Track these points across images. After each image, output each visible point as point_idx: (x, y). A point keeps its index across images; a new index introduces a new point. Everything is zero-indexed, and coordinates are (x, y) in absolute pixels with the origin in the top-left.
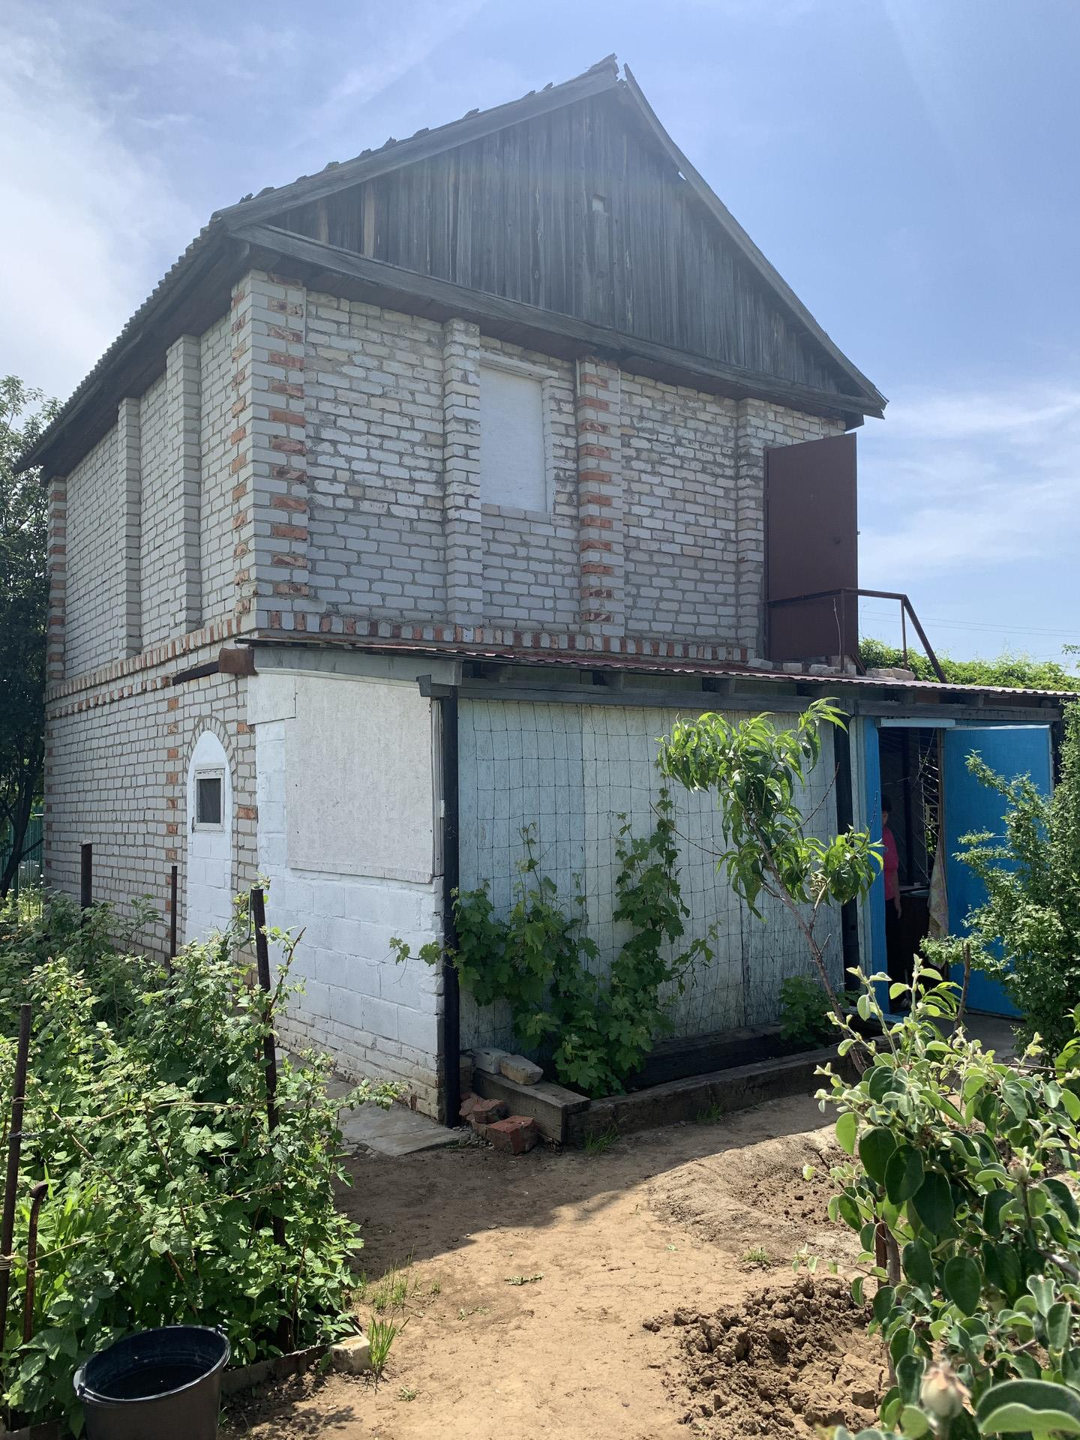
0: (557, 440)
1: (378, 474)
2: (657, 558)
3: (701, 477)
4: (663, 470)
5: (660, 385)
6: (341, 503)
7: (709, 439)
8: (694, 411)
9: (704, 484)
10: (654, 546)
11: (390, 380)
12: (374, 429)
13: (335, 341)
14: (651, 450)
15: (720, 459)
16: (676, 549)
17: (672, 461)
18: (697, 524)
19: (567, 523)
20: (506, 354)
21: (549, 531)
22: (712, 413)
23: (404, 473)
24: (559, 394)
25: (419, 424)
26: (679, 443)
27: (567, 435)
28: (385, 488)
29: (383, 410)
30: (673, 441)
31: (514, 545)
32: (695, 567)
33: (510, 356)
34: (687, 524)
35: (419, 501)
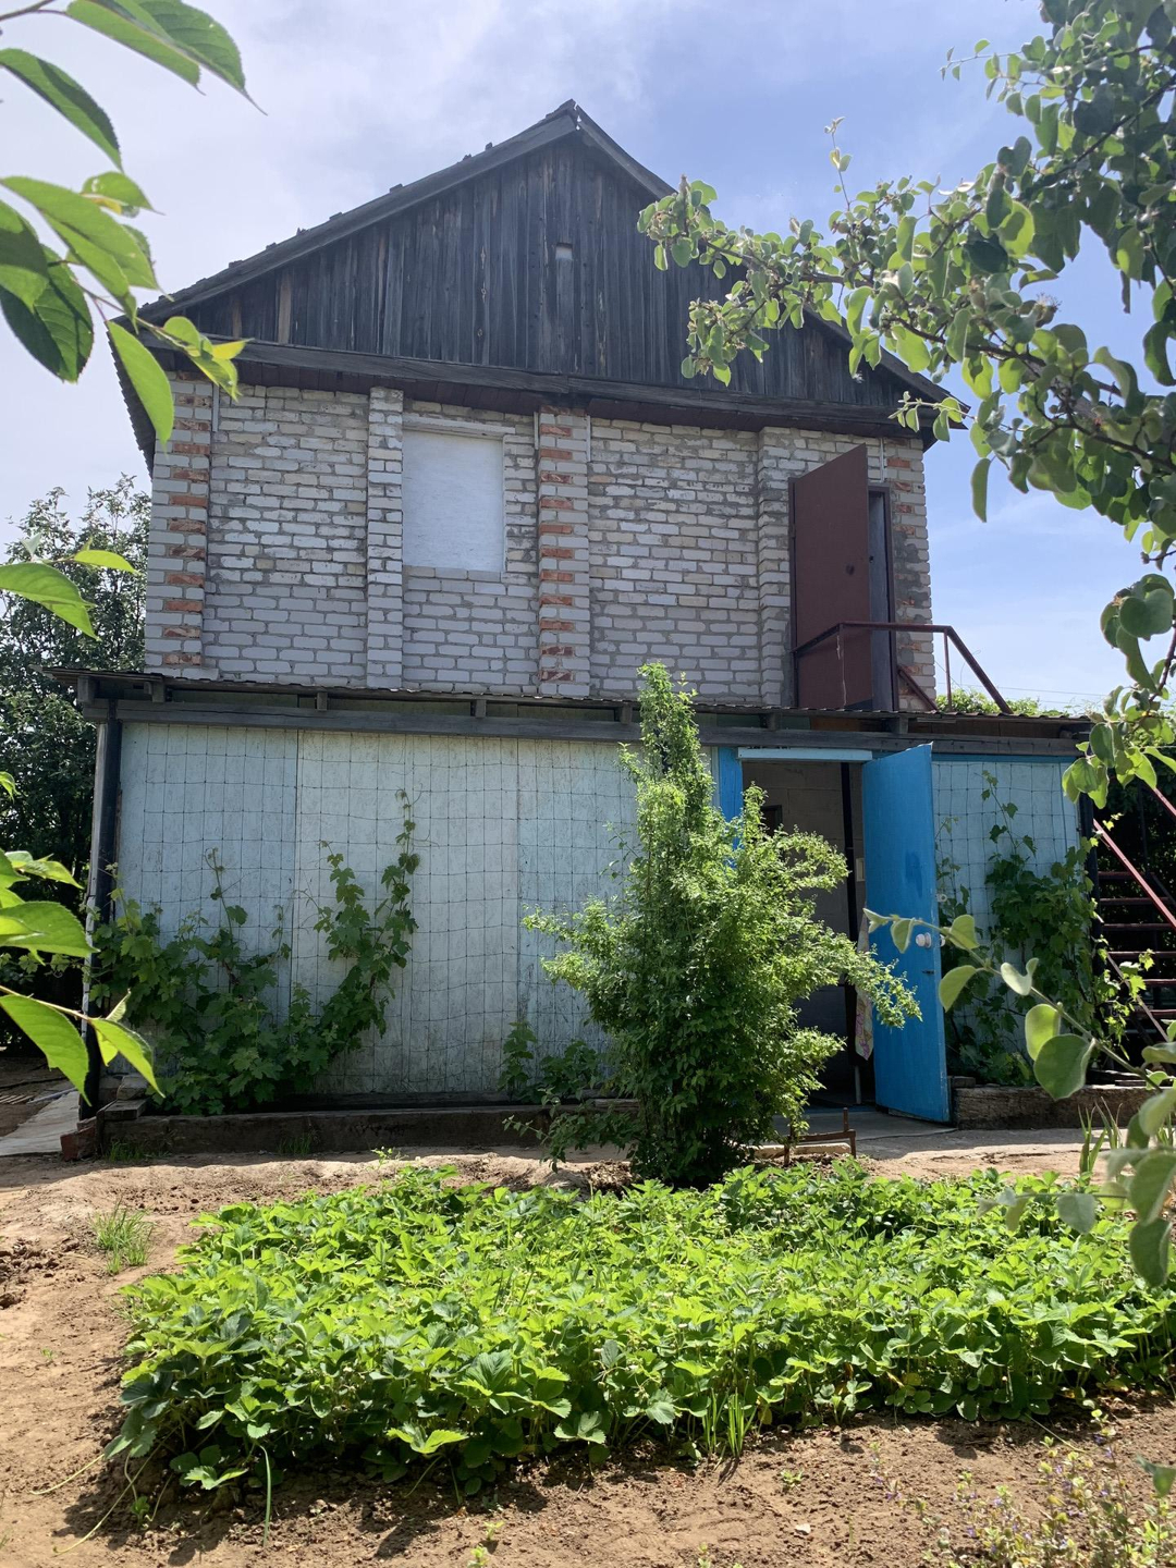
0: (511, 496)
1: (291, 546)
2: (642, 611)
3: (703, 520)
4: (651, 516)
5: (647, 427)
6: (248, 576)
7: (717, 477)
8: (695, 449)
9: (710, 527)
10: (639, 598)
11: (309, 456)
12: (286, 504)
13: (249, 426)
14: (635, 496)
15: (732, 498)
16: (671, 600)
17: (663, 506)
18: (699, 571)
19: (523, 580)
20: (447, 416)
21: (500, 590)
22: (720, 451)
23: (322, 543)
24: (515, 450)
25: (337, 494)
26: (674, 486)
27: (525, 490)
28: (298, 559)
29: (298, 485)
30: (665, 484)
31: (452, 607)
32: (699, 618)
33: (453, 418)
34: (685, 572)
35: (338, 568)
